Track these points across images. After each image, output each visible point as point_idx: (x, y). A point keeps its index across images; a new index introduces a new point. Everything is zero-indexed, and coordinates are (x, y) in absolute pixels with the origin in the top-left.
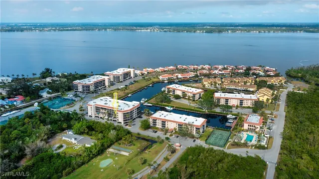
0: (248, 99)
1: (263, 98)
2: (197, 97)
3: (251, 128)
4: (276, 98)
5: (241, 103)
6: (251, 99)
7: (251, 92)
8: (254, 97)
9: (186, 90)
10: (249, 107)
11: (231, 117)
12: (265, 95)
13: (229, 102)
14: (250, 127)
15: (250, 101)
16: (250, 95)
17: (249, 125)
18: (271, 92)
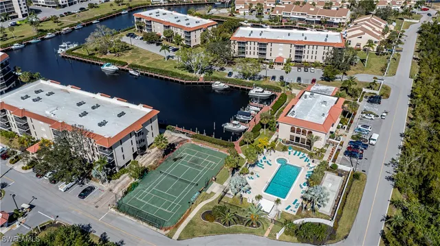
0: (317, 44)
1: (359, 41)
2: (196, 38)
3: (301, 136)
4: (392, 41)
5: (299, 53)
6: (324, 45)
7: (335, 27)
8: (334, 37)
9: (174, 21)
10: (316, 65)
11: (260, 95)
12: (366, 31)
13: (268, 52)
14: (295, 135)
15: (321, 49)
16: (325, 33)
17: (293, 130)
18: (383, 25)
